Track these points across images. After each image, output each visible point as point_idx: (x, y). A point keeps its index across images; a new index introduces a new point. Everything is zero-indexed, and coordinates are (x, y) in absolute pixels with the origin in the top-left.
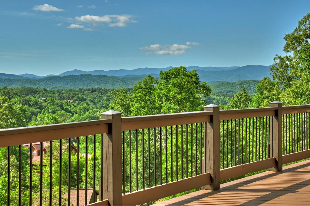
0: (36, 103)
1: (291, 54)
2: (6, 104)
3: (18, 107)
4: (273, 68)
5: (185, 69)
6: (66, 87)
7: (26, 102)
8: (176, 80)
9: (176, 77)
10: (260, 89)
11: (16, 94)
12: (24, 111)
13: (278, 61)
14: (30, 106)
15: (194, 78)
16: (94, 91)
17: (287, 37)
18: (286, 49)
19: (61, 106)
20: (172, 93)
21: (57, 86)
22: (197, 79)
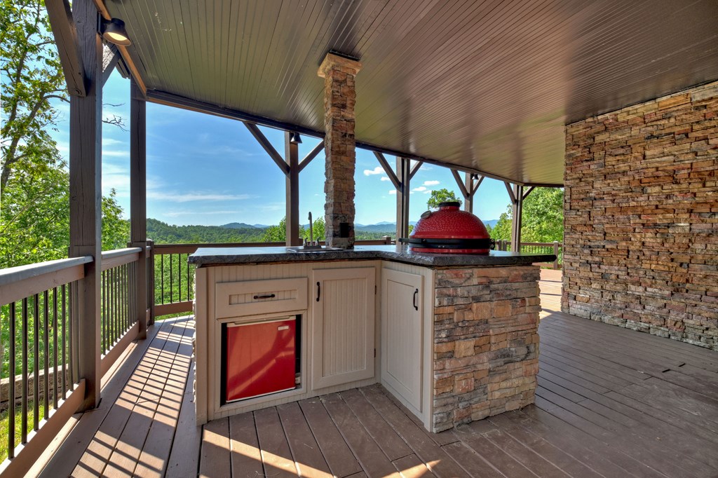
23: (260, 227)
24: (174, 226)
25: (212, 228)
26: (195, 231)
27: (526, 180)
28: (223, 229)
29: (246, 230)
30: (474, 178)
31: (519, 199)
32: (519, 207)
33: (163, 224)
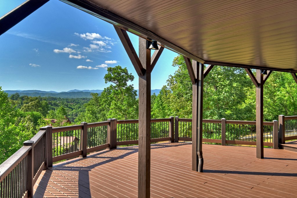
0: (55, 104)
6: (70, 97)
16: (84, 99)
19: (67, 106)
27: (205, 57)
30: (151, 46)
31: (200, 79)
32: (200, 87)
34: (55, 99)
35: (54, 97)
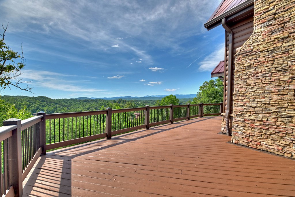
0: (138, 104)
1: (201, 91)
2: (131, 104)
3: (133, 104)
4: (197, 95)
5: (173, 95)
6: (145, 100)
7: (136, 103)
8: (170, 98)
9: (170, 97)
10: (194, 100)
11: (133, 101)
12: (135, 106)
13: (198, 93)
14: (136, 104)
15: (175, 98)
16: (152, 101)
17: (200, 87)
18: (200, 90)
19: (144, 104)
20: (169, 101)
21: (143, 99)
22: (176, 98)
23: (93, 99)
24: (54, 99)
25: (72, 99)
26: (64, 101)
28: (76, 100)
29: (87, 100)
33: (49, 98)
34: (137, 101)
35: (137, 100)
